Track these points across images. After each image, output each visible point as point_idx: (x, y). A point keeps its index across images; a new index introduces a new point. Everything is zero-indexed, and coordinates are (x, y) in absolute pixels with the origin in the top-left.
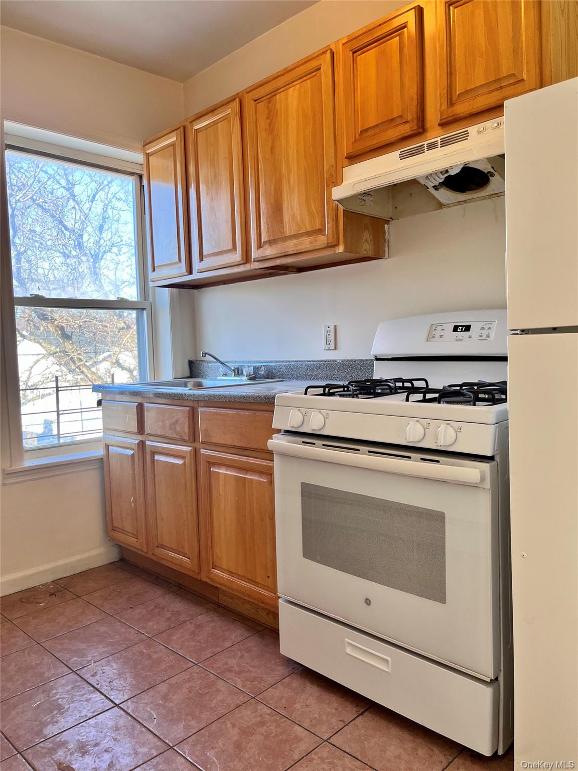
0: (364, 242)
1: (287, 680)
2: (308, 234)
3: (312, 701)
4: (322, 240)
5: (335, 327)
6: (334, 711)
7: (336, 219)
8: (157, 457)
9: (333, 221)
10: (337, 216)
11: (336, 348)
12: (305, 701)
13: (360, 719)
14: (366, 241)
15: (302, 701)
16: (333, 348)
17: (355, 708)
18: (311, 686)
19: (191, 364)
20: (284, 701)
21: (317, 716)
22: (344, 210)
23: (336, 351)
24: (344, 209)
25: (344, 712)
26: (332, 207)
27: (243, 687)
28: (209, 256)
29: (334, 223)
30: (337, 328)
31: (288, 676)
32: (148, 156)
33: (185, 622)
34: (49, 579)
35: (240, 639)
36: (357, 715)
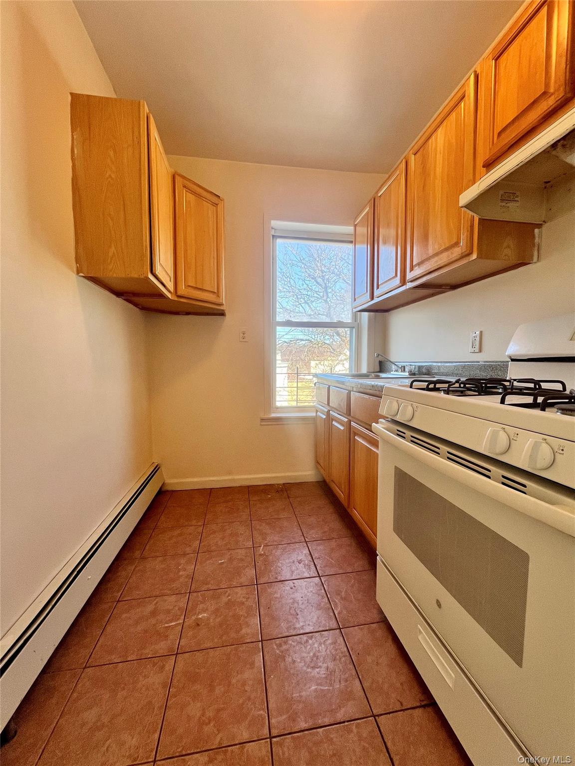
0: (504, 248)
1: (374, 626)
2: (446, 249)
3: (384, 661)
4: (457, 252)
5: (481, 332)
6: (398, 685)
7: (471, 229)
8: (334, 423)
9: (468, 231)
10: (472, 226)
11: (480, 351)
12: (379, 657)
13: (418, 712)
14: (508, 247)
15: (376, 656)
16: (478, 351)
17: (420, 695)
18: (391, 644)
19: (381, 363)
20: (361, 646)
21: (380, 680)
22: (479, 219)
23: (480, 353)
24: (480, 217)
25: (408, 692)
26: (468, 218)
27: (339, 613)
28: (382, 284)
29: (469, 233)
30: (483, 333)
31: (377, 622)
32: (355, 226)
33: (333, 538)
34: (281, 482)
35: (360, 569)
36: (418, 704)
